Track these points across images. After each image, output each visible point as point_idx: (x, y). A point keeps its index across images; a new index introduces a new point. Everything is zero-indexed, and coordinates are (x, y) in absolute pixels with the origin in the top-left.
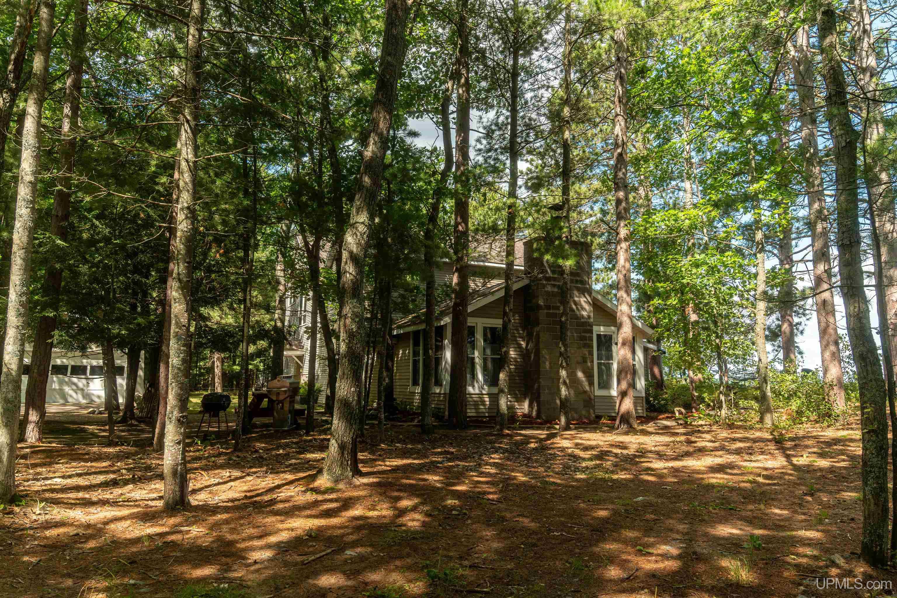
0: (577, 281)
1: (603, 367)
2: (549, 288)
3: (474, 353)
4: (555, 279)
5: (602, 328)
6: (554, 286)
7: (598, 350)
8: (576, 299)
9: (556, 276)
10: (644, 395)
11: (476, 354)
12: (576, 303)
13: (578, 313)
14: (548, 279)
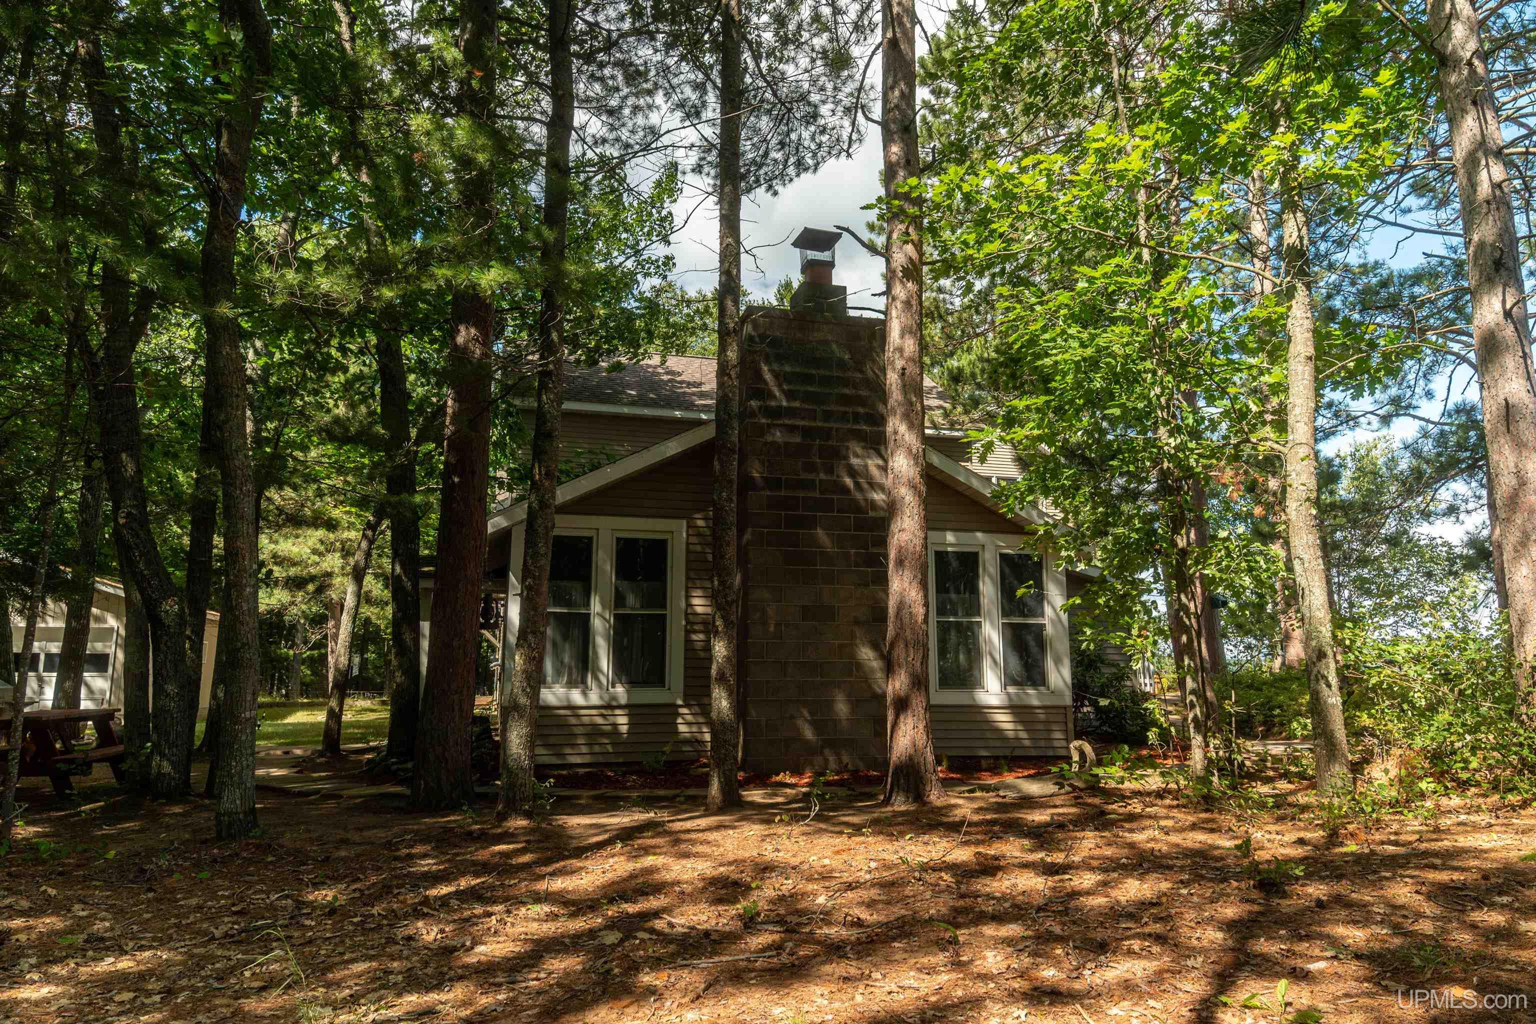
0: (857, 417)
1: (953, 634)
2: (778, 436)
3: (587, 605)
4: (791, 412)
5: (950, 537)
6: (792, 429)
7: (938, 591)
8: (855, 461)
9: (797, 404)
10: (1068, 700)
11: (596, 606)
12: (853, 472)
13: (859, 496)
14: (777, 413)
